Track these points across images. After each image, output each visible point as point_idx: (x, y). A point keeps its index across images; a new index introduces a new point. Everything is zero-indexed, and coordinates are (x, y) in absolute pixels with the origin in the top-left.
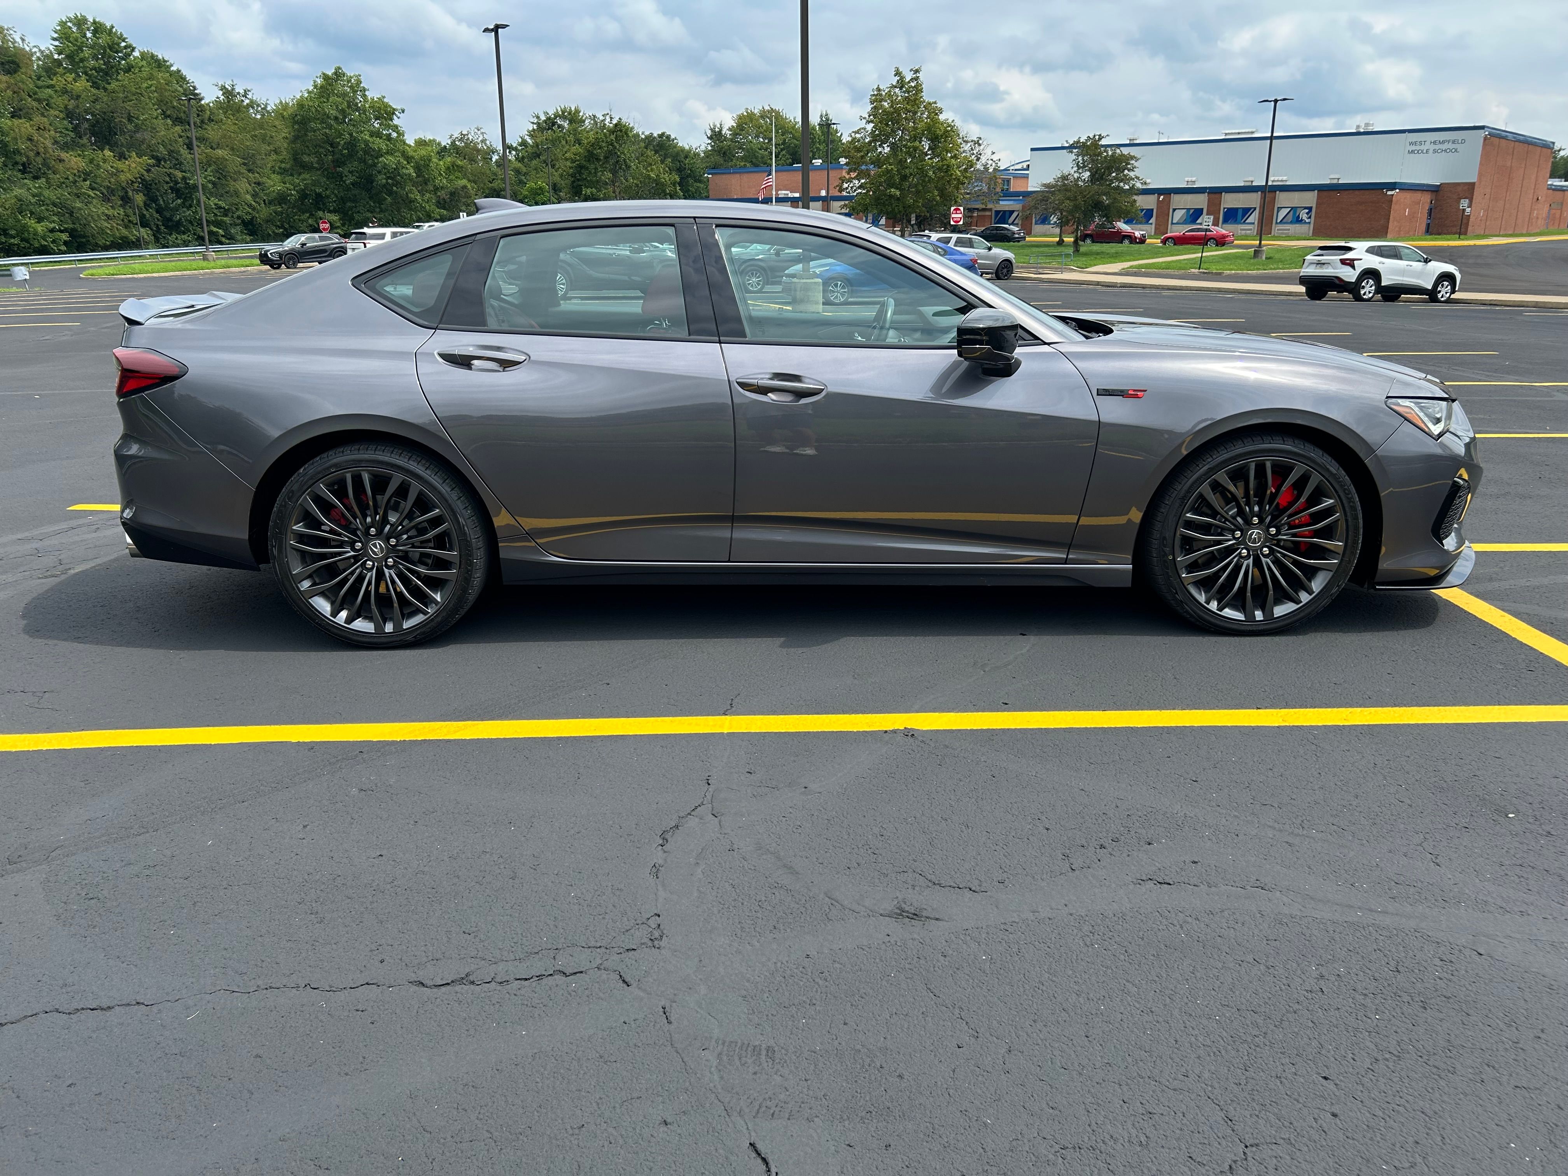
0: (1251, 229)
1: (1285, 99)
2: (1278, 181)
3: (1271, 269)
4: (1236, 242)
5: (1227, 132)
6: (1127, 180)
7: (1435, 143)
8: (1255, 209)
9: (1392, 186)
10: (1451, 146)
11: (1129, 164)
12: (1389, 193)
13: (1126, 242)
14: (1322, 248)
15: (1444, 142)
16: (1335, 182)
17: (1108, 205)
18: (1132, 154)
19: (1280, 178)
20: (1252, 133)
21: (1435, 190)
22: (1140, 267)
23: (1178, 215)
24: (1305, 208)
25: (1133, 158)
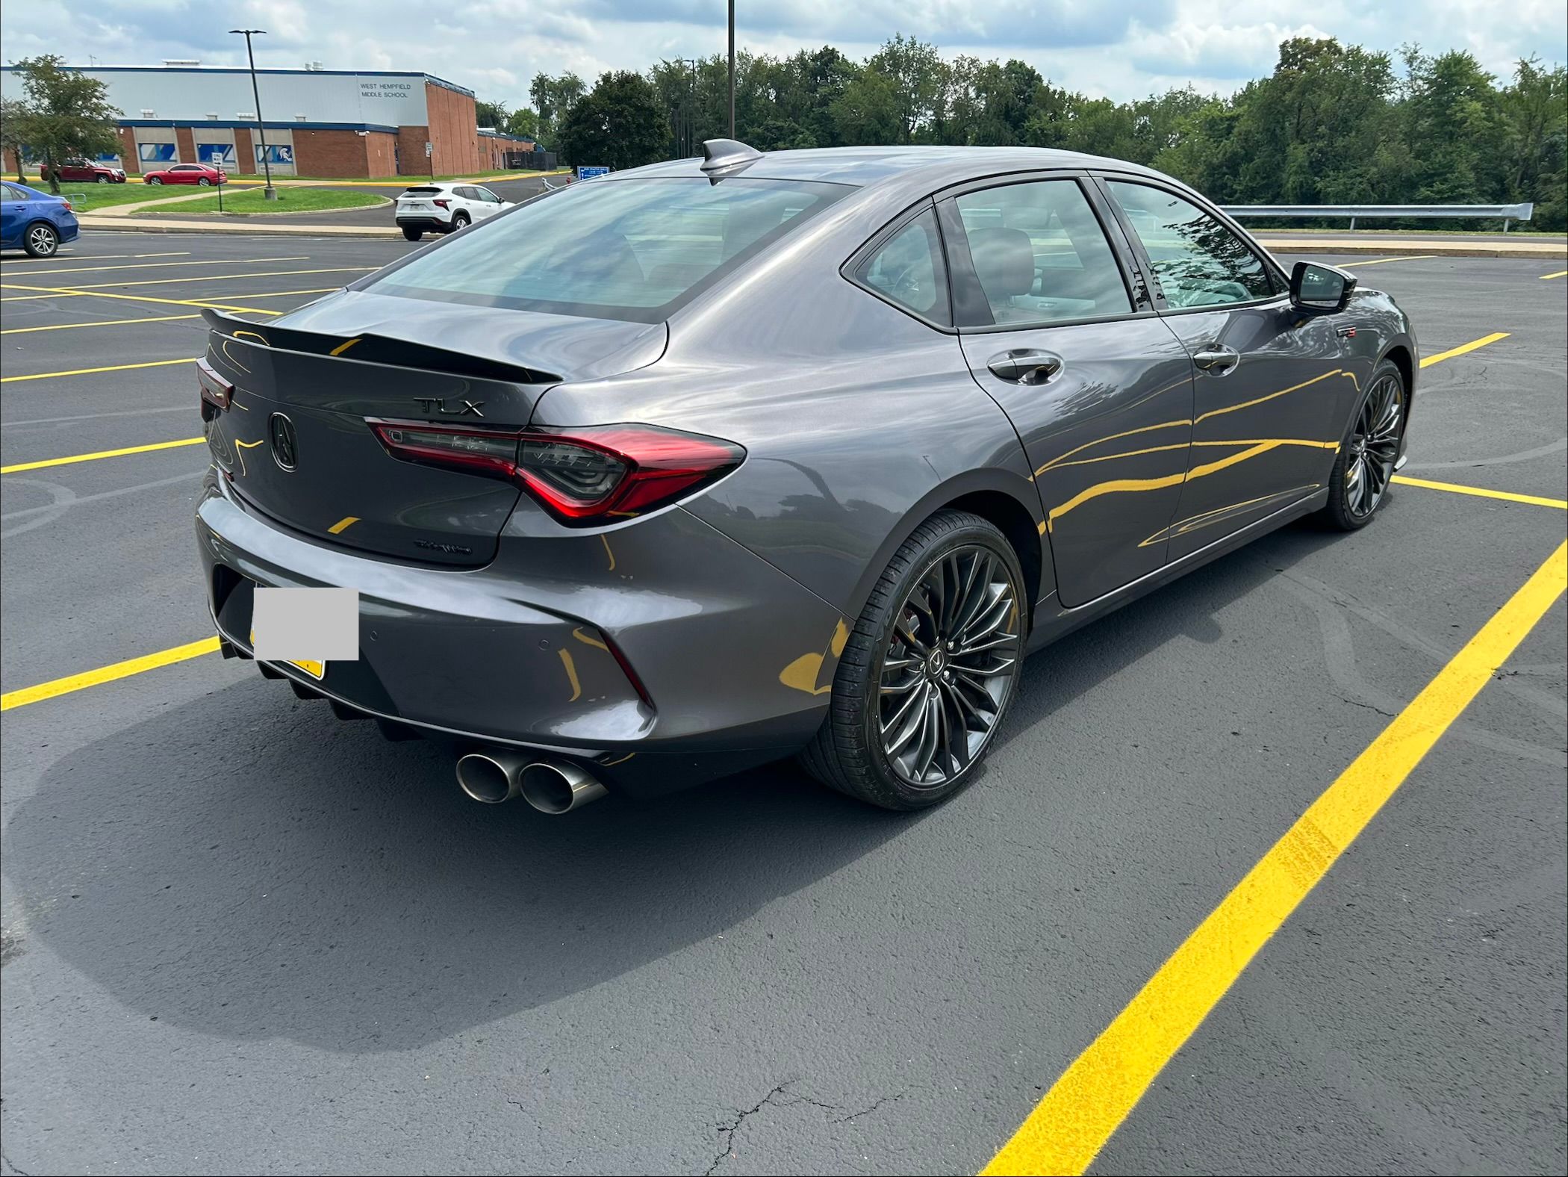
0: (233, 168)
1: (257, 32)
2: (245, 117)
3: (296, 210)
4: (229, 181)
5: (169, 61)
6: (97, 109)
7: (384, 86)
8: (232, 146)
9: (362, 127)
10: (398, 90)
11: (96, 90)
12: (361, 134)
13: (103, 181)
14: (410, 189)
15: (391, 86)
16: (302, 120)
17: (83, 139)
18: (98, 80)
19: (247, 115)
20: (197, 64)
21: (396, 132)
22: (151, 209)
23: (147, 151)
24: (284, 147)
25: (98, 84)
